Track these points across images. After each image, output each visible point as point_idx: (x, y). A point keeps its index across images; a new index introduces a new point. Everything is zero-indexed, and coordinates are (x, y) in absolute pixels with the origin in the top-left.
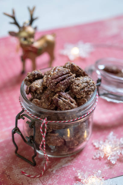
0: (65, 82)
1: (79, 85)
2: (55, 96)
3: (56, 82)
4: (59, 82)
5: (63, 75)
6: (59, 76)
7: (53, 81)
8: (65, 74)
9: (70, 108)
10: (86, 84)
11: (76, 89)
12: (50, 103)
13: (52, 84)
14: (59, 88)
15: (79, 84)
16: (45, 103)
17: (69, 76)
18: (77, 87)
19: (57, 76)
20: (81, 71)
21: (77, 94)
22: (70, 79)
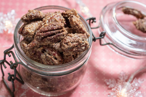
0: (52, 38)
1: (68, 44)
2: (39, 49)
3: (43, 36)
4: (46, 37)
5: (54, 30)
6: (49, 31)
7: (40, 34)
8: (56, 30)
9: (52, 64)
10: (76, 43)
11: (64, 46)
12: (33, 54)
13: (38, 37)
14: (45, 42)
15: (68, 42)
16: (29, 52)
17: (59, 32)
18: (66, 45)
19: (47, 29)
20: (77, 27)
21: (64, 51)
22: (59, 36)
